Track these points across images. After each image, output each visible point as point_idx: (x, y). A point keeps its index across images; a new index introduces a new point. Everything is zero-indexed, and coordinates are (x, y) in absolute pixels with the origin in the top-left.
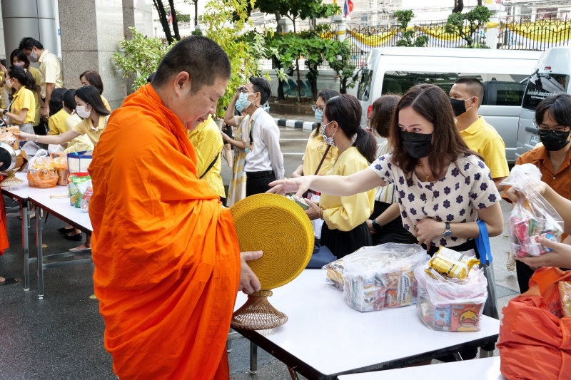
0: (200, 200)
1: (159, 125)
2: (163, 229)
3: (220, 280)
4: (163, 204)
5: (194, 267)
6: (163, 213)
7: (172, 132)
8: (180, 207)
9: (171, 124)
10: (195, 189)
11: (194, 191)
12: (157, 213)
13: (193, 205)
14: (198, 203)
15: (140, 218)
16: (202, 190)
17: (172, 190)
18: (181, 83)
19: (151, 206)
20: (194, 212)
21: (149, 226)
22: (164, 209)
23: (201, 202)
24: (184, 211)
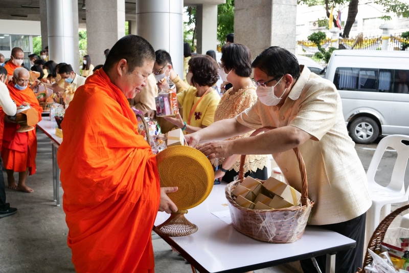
0: (135, 148)
1: (108, 96)
2: (107, 166)
3: (146, 202)
4: (107, 149)
5: (128, 192)
6: (108, 155)
7: (117, 101)
8: (120, 152)
9: (116, 95)
10: (132, 141)
11: (131, 142)
12: (103, 155)
13: (129, 151)
14: (134, 151)
15: (92, 159)
16: (137, 142)
17: (115, 140)
18: (122, 67)
19: (99, 150)
20: (129, 156)
21: (97, 164)
22: (108, 153)
23: (136, 150)
24: (123, 155)
